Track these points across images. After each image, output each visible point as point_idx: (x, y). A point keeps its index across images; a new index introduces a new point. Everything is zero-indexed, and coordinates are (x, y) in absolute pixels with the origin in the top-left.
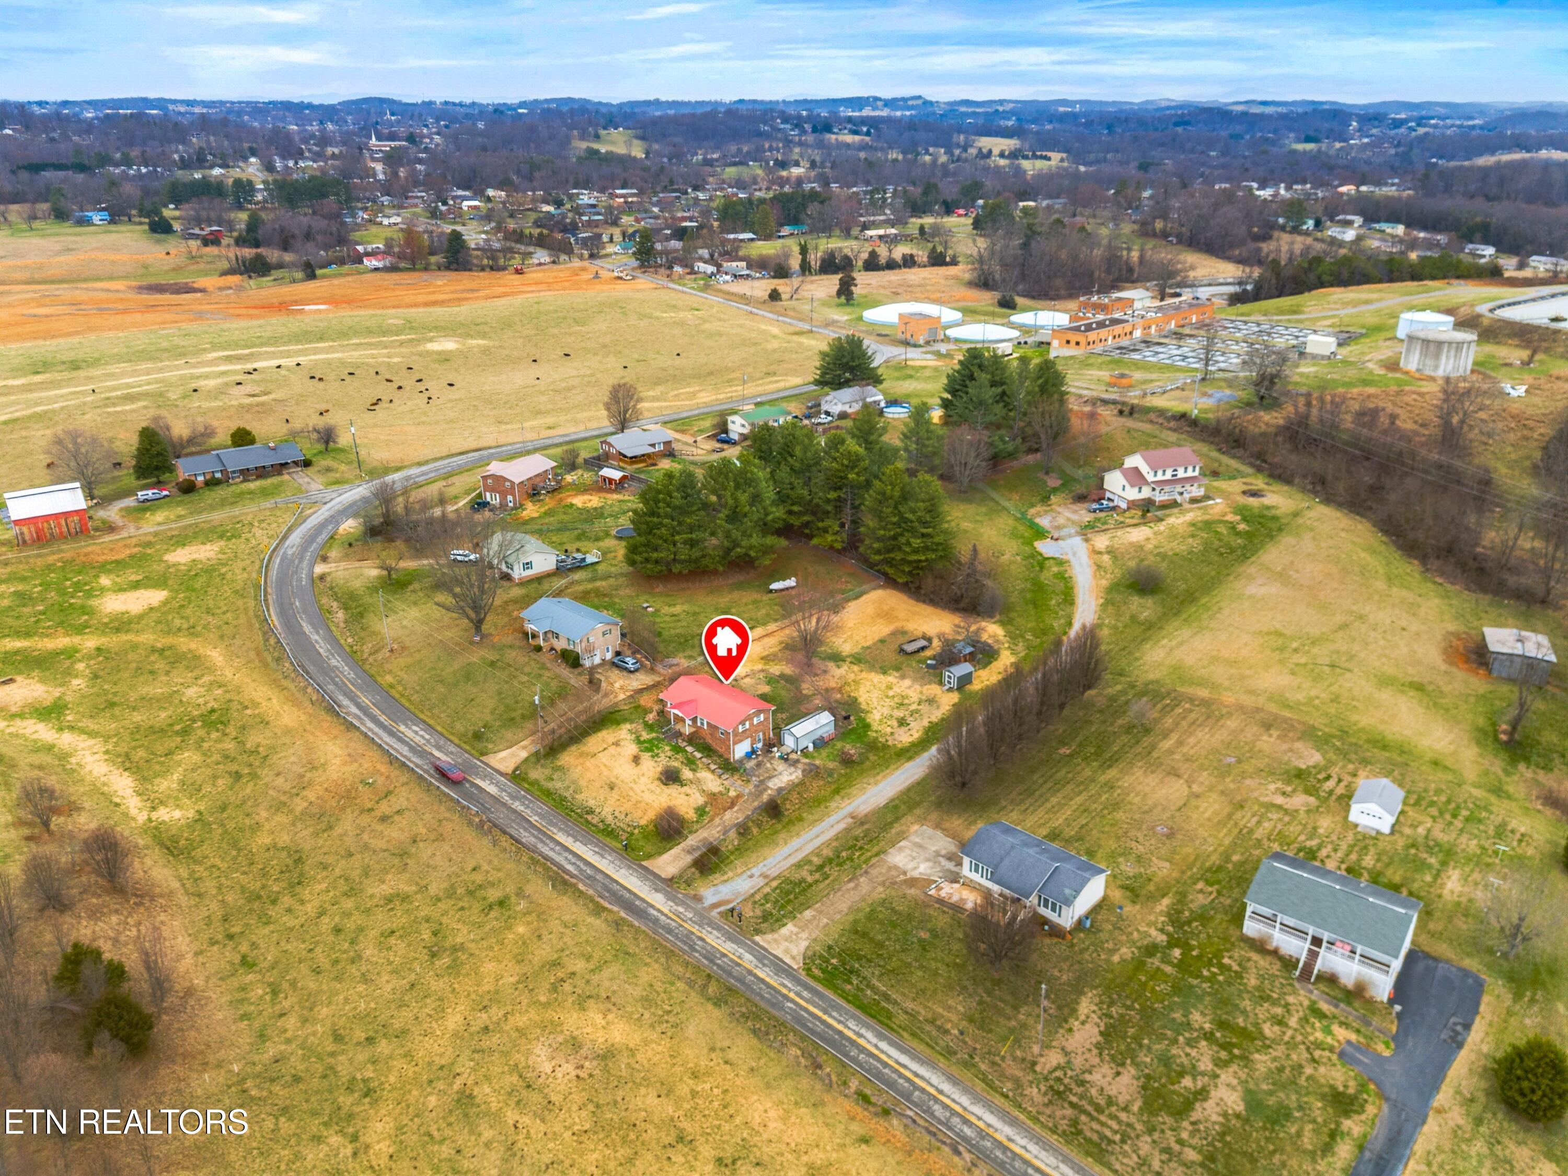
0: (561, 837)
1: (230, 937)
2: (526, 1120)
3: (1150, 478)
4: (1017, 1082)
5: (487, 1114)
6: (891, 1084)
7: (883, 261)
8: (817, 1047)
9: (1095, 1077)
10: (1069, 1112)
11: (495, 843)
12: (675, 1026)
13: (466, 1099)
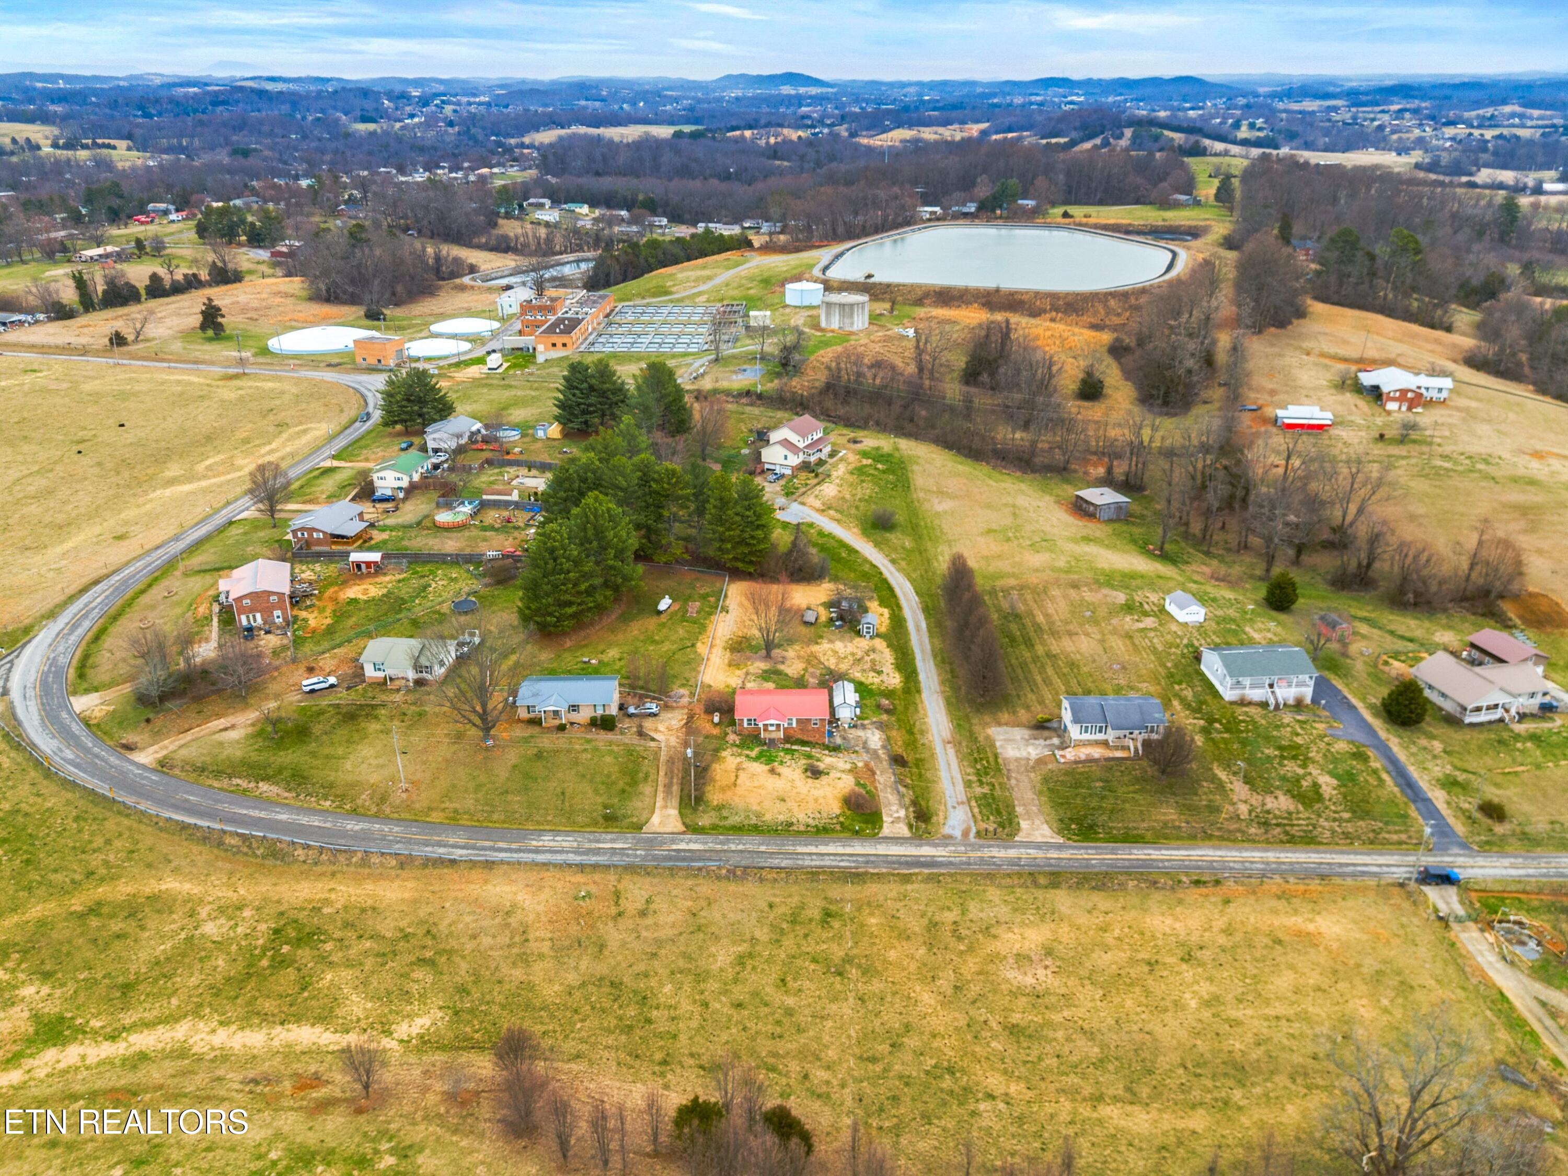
0: (800, 849)
1: (664, 1062)
2: (1066, 1013)
3: (801, 445)
4: (1239, 830)
5: (1042, 1026)
6: (1199, 868)
7: (167, 284)
8: (1142, 874)
9: (1269, 806)
10: (1278, 830)
11: (761, 880)
12: (1053, 913)
13: (1014, 1031)
